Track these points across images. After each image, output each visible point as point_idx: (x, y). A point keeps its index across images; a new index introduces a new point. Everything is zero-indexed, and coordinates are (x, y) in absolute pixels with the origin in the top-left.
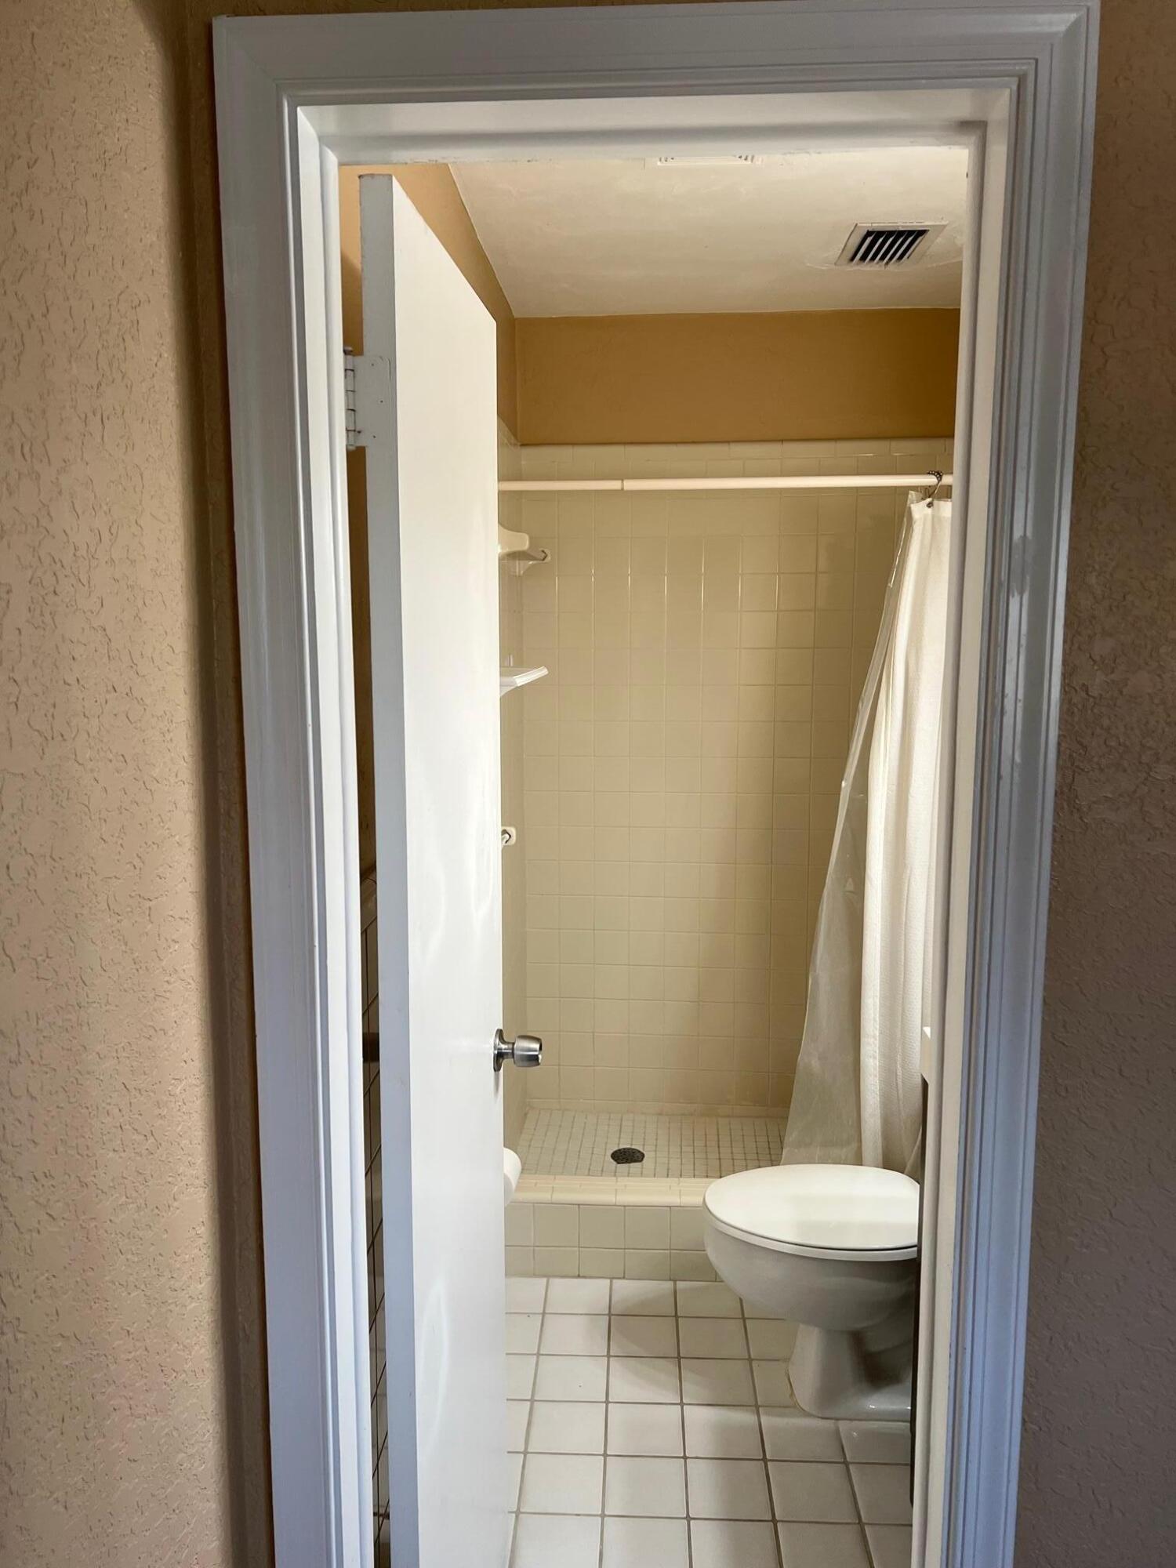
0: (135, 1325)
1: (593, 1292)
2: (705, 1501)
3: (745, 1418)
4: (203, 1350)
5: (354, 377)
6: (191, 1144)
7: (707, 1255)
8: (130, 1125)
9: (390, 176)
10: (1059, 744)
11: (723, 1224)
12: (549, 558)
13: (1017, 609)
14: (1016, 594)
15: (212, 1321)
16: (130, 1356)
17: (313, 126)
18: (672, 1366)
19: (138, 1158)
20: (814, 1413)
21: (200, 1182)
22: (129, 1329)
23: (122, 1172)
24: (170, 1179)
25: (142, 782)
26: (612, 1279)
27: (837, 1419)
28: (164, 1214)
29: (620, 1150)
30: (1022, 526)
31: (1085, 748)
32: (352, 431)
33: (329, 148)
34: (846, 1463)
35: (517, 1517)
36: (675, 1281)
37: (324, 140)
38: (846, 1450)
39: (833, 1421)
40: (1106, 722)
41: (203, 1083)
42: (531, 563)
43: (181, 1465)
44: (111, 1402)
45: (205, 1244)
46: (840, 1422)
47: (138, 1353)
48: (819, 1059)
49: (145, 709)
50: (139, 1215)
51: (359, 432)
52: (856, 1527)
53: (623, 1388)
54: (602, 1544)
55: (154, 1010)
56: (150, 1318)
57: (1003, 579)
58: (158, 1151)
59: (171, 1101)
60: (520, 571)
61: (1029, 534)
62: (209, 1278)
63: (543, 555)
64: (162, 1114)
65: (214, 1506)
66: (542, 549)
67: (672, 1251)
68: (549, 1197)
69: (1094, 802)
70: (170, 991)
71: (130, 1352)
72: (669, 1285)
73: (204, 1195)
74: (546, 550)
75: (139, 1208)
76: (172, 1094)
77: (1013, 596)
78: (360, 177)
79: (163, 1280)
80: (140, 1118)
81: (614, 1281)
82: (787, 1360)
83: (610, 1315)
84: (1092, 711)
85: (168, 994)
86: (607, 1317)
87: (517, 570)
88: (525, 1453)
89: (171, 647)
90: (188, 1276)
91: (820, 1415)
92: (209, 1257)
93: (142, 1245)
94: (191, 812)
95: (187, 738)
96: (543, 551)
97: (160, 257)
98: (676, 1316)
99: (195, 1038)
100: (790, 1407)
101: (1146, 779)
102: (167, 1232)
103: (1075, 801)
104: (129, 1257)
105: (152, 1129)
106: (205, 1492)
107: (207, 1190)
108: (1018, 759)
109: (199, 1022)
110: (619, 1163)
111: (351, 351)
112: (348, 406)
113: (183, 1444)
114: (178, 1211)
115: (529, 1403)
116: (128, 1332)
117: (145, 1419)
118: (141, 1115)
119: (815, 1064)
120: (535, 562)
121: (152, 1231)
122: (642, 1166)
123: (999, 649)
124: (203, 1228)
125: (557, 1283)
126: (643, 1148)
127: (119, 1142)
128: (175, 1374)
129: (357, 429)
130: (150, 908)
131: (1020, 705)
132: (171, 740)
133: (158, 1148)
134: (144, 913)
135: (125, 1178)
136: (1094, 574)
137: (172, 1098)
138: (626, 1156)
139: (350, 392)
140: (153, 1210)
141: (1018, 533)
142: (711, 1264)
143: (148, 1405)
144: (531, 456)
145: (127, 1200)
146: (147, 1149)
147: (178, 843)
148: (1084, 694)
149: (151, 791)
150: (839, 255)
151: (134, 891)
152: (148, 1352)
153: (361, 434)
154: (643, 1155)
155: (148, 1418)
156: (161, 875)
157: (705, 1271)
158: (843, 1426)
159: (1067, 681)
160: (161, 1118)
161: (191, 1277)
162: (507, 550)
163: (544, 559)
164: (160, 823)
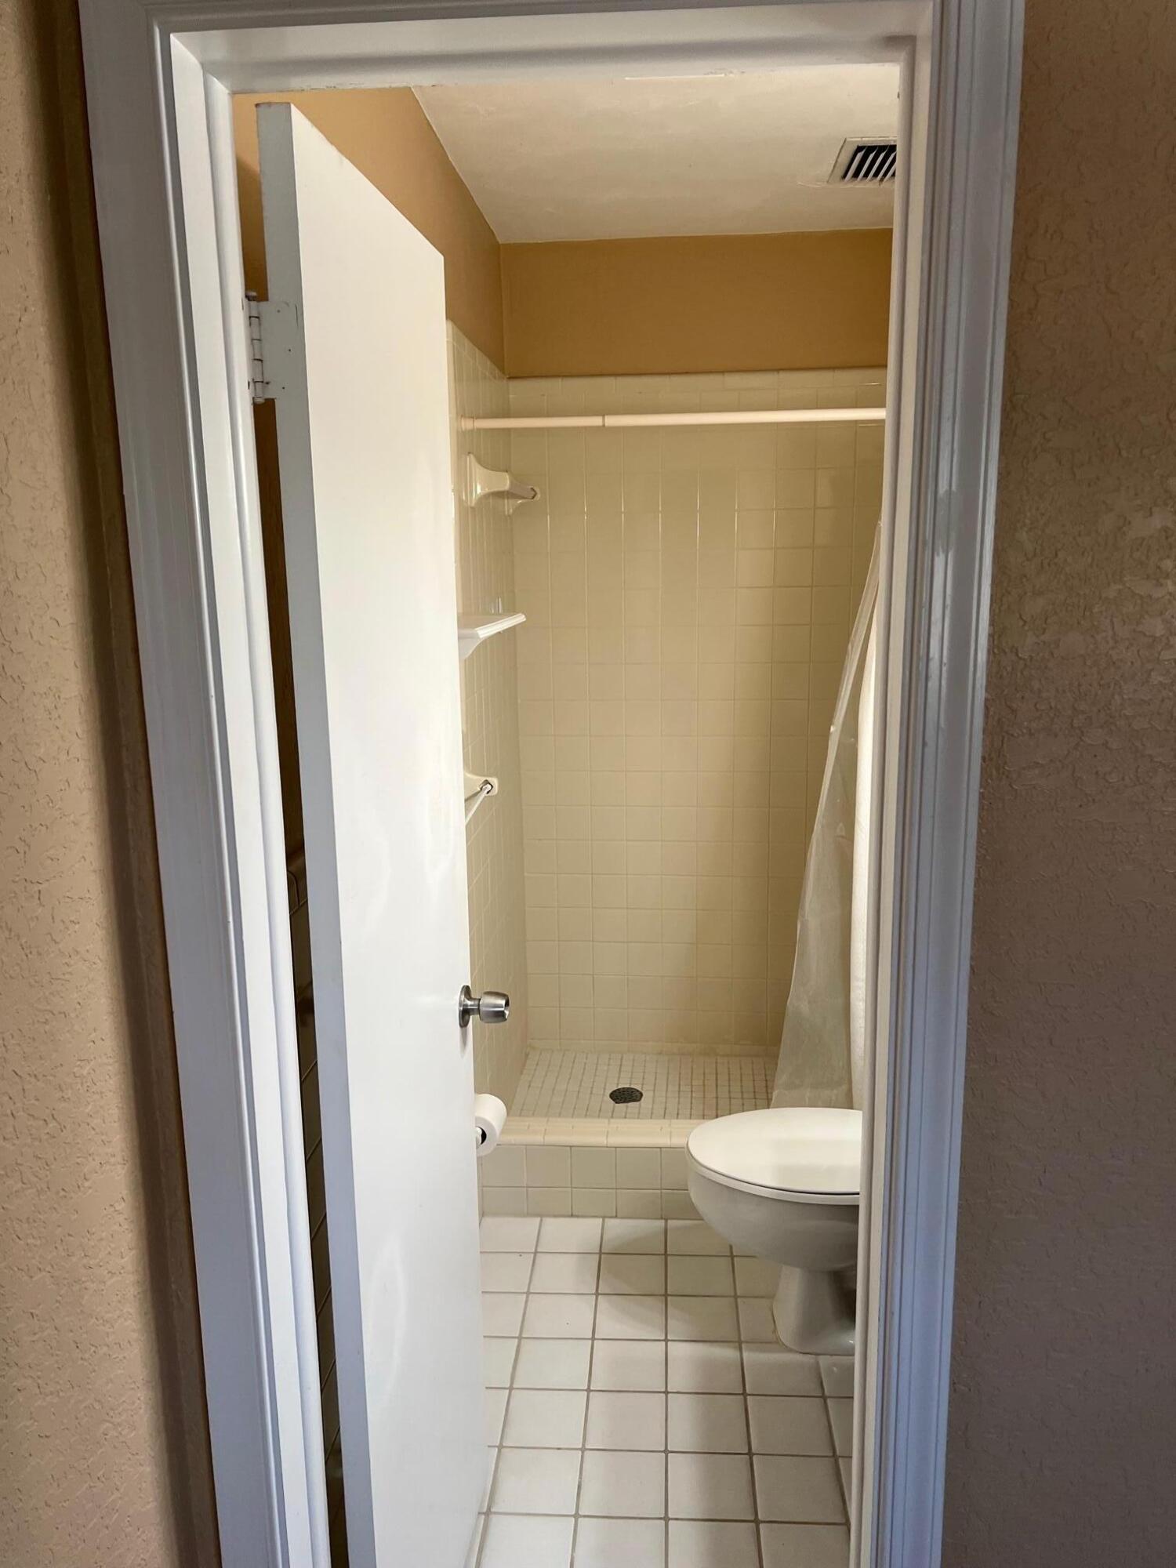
0: (41, 1307)
1: (584, 1232)
2: (683, 1434)
3: (728, 1353)
4: (129, 1322)
5: (260, 324)
6: (104, 1122)
7: (689, 1194)
8: (24, 1111)
9: (289, 103)
10: (987, 708)
11: (703, 1169)
12: (539, 496)
13: (942, 569)
14: (941, 553)
15: (139, 1293)
16: (35, 1338)
17: (193, 53)
18: (658, 1303)
19: (37, 1143)
20: (793, 1347)
21: (119, 1159)
22: (32, 1311)
23: (16, 1159)
24: (79, 1160)
25: (23, 764)
26: (604, 1217)
27: (817, 1354)
28: (72, 1194)
29: (619, 1090)
30: (947, 479)
31: (1014, 711)
32: (258, 382)
33: (213, 75)
34: (824, 1398)
35: (499, 1451)
36: (666, 1220)
37: (210, 68)
38: (824, 1384)
39: (813, 1356)
40: (1036, 685)
41: (116, 1062)
42: (520, 501)
43: (106, 1435)
44: (15, 1384)
45: (126, 1219)
46: (821, 1357)
47: (46, 1333)
48: (809, 1002)
49: (23, 687)
50: (40, 1199)
51: (267, 383)
52: (832, 1460)
53: (610, 1325)
54: (580, 1478)
55: (51, 993)
56: (59, 1298)
57: (927, 538)
58: (62, 1134)
59: (77, 1083)
60: (508, 511)
61: (954, 488)
62: (134, 1252)
63: (533, 493)
64: (66, 1097)
65: (148, 1469)
66: (530, 487)
67: (663, 1191)
68: (542, 1140)
69: (1024, 769)
70: (71, 973)
71: (35, 1334)
72: (662, 1223)
73: (124, 1172)
74: (535, 488)
75: (39, 1192)
76: (77, 1075)
77: (938, 555)
78: (257, 105)
79: (74, 1259)
80: (37, 1103)
81: (606, 1220)
82: (771, 1297)
83: (600, 1253)
84: (1022, 673)
85: (67, 976)
86: (598, 1256)
87: (506, 509)
88: (511, 1389)
89: (55, 619)
90: (107, 1252)
91: (800, 1351)
92: (132, 1231)
93: (45, 1228)
94: (89, 789)
95: (80, 713)
96: (533, 489)
97: (22, 202)
98: (666, 1254)
99: (105, 1018)
100: (773, 1343)
101: (1078, 744)
102: (77, 1212)
103: (1004, 768)
104: (31, 1241)
105: (54, 1112)
106: (137, 1457)
107: (126, 1167)
108: (942, 724)
109: (110, 1001)
110: (616, 1103)
111: (255, 297)
112: (254, 355)
113: (108, 1414)
114: (90, 1191)
115: (517, 1340)
116: (32, 1314)
117: (58, 1396)
118: (37, 1100)
119: (805, 1008)
120: (524, 501)
121: (58, 1213)
122: (640, 1105)
123: (924, 610)
124: (123, 1204)
125: (550, 1222)
126: (642, 1089)
127: (11, 1129)
128: (93, 1349)
129: (265, 381)
130: (40, 892)
131: (944, 669)
132: (59, 717)
133: (62, 1131)
134: (32, 897)
135: (21, 1165)
136: (1026, 529)
137: (79, 1080)
138: (624, 1096)
139: (255, 341)
140: (58, 1193)
141: (943, 488)
142: (693, 1204)
143: (61, 1382)
144: (519, 391)
145: (24, 1186)
146: (48, 1133)
147: (73, 822)
148: (1014, 658)
149: (35, 771)
150: (830, 172)
151: (18, 876)
152: (59, 1331)
153: (270, 386)
154: (641, 1095)
155: (61, 1394)
156: (53, 857)
157: (689, 1211)
158: (823, 1361)
159: (996, 642)
160: (65, 1100)
161: (109, 1253)
162: (487, 490)
163: (533, 498)
164: (48, 803)
